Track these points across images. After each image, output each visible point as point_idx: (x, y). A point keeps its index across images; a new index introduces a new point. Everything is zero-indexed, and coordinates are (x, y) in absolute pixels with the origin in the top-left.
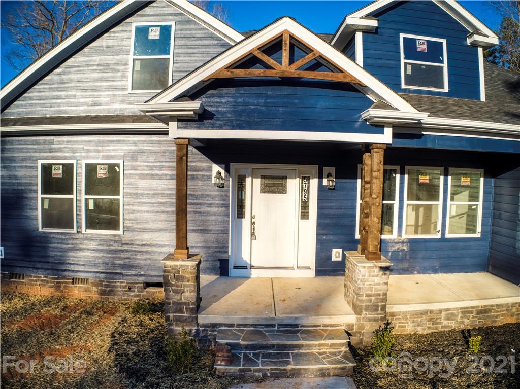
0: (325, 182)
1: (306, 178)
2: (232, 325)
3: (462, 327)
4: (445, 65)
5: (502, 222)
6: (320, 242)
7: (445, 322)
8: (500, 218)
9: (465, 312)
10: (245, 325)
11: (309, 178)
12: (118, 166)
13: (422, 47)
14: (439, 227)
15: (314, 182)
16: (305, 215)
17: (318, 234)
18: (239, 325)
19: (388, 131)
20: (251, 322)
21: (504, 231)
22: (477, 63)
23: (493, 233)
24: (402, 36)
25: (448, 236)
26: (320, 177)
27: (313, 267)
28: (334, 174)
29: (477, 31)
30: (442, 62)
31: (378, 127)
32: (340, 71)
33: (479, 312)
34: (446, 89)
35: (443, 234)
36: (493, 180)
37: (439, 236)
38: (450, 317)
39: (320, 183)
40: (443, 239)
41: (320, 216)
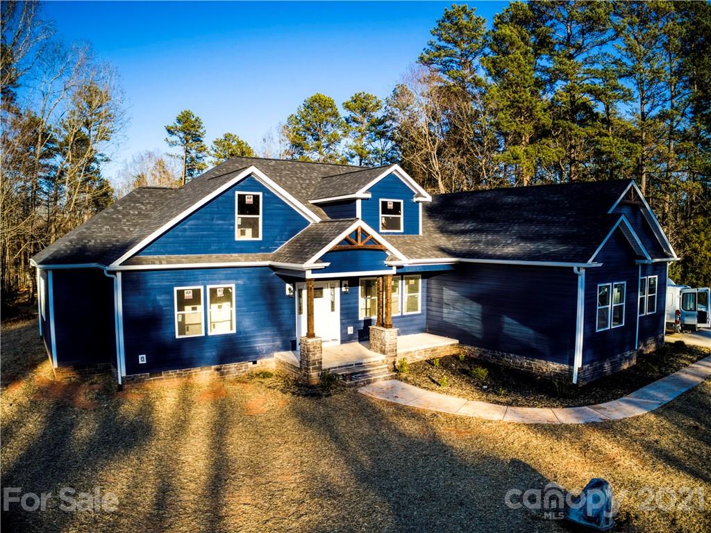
0: (344, 289)
1: (333, 288)
2: (336, 368)
3: (425, 359)
4: (402, 217)
5: (432, 304)
6: (342, 324)
7: (418, 357)
8: (431, 301)
9: (426, 351)
10: (341, 367)
11: (334, 288)
12: (231, 288)
13: (390, 206)
14: (400, 310)
15: (337, 290)
16: (333, 310)
17: (341, 320)
18: (339, 367)
19: (394, 268)
20: (343, 364)
21: (434, 309)
22: (418, 212)
23: (427, 310)
24: (381, 200)
25: (405, 314)
26: (341, 287)
27: (339, 338)
28: (347, 284)
29: (419, 195)
30: (400, 214)
31: (390, 267)
32: (380, 244)
33: (432, 351)
34: (402, 230)
35: (402, 313)
36: (426, 280)
37: (400, 314)
38: (420, 354)
39: (341, 290)
40: (402, 316)
41: (341, 309)
